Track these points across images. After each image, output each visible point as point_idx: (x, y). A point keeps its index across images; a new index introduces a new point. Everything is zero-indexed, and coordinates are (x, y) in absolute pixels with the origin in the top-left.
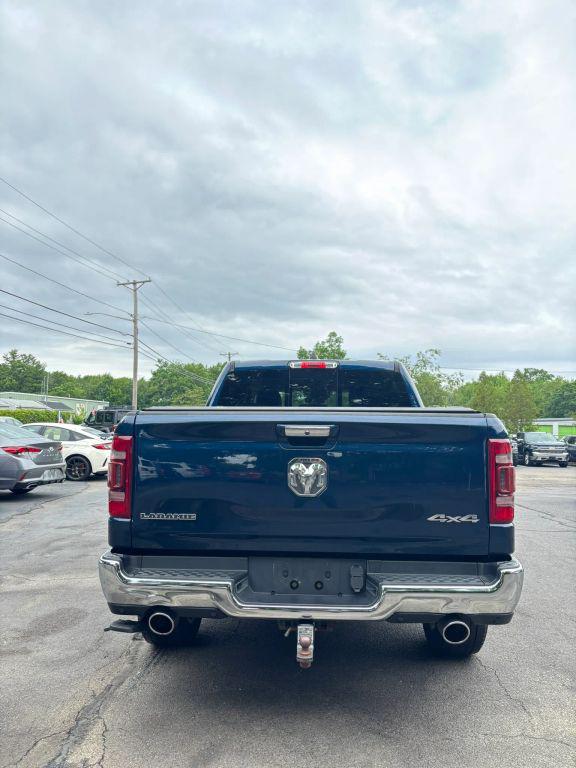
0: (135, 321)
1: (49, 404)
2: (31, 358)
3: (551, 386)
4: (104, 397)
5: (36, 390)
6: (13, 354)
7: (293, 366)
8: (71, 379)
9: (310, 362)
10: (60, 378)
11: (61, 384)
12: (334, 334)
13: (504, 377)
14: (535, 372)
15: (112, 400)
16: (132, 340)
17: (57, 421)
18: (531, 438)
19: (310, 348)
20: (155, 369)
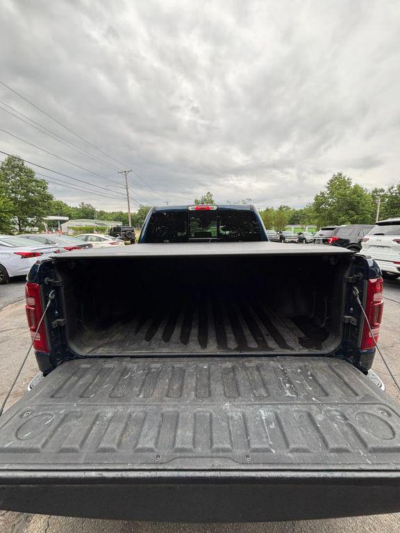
0: (127, 189)
1: (98, 224)
2: (89, 205)
3: (291, 212)
4: (120, 220)
5: (93, 218)
6: (83, 204)
7: (190, 209)
8: (107, 213)
9: (200, 206)
10: (102, 213)
11: (102, 215)
12: (209, 193)
13: (273, 210)
14: (285, 207)
15: (123, 221)
16: (126, 197)
17: (93, 233)
18: (284, 233)
19: (199, 199)
20: (139, 209)
